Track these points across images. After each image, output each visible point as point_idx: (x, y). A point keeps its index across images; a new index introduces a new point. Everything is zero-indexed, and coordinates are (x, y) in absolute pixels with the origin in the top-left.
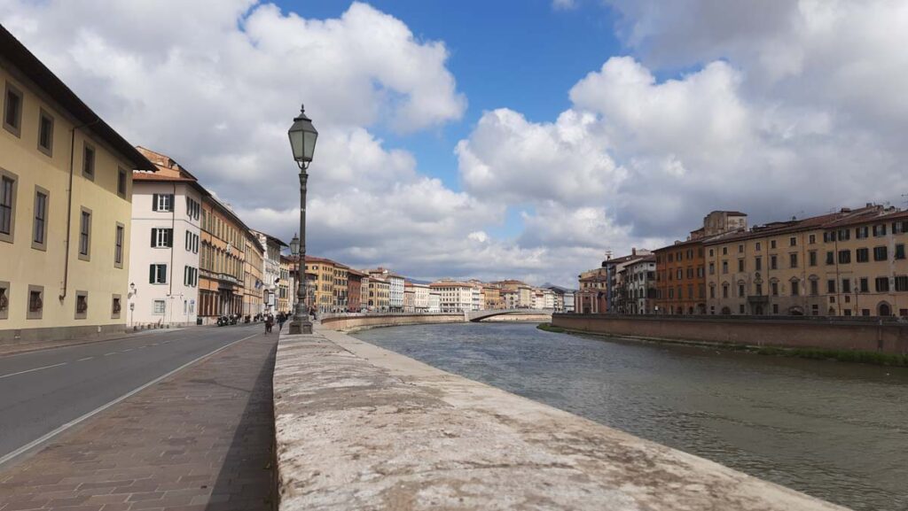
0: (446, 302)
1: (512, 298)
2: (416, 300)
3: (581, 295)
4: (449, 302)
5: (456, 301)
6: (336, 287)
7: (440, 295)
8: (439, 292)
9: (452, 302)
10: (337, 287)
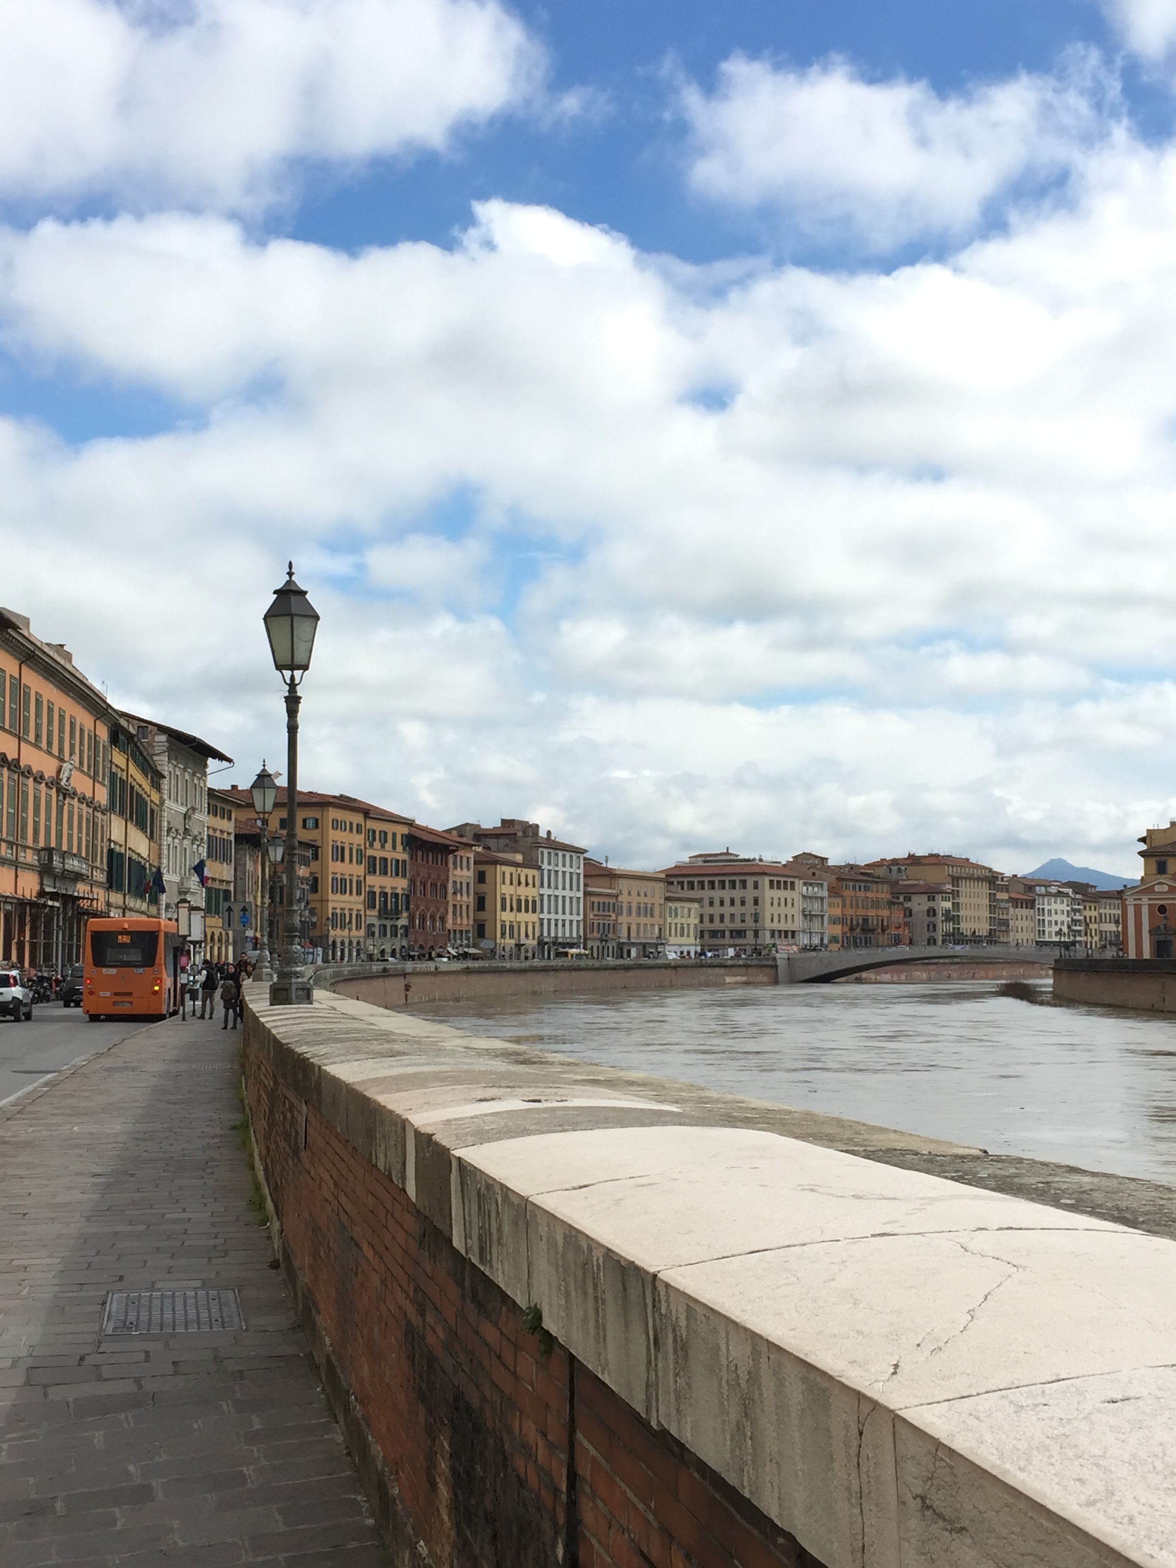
0: (717, 925)
1: (932, 912)
2: (623, 919)
3: (1145, 900)
4: (728, 924)
5: (750, 923)
6: (371, 880)
7: (700, 901)
8: (697, 894)
9: (737, 925)
10: (376, 882)
